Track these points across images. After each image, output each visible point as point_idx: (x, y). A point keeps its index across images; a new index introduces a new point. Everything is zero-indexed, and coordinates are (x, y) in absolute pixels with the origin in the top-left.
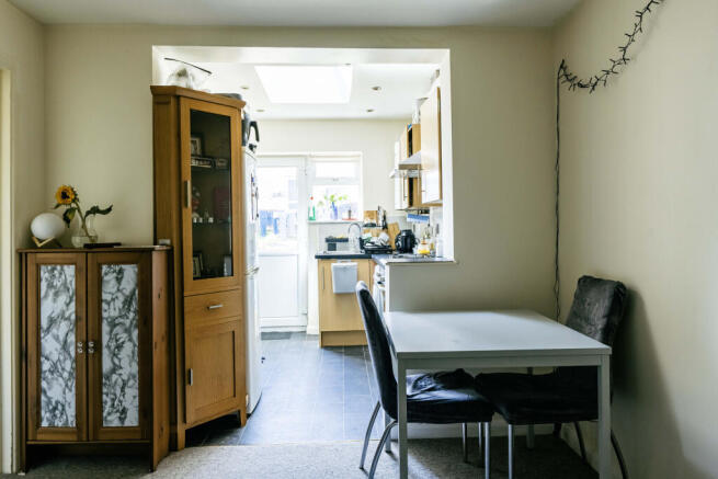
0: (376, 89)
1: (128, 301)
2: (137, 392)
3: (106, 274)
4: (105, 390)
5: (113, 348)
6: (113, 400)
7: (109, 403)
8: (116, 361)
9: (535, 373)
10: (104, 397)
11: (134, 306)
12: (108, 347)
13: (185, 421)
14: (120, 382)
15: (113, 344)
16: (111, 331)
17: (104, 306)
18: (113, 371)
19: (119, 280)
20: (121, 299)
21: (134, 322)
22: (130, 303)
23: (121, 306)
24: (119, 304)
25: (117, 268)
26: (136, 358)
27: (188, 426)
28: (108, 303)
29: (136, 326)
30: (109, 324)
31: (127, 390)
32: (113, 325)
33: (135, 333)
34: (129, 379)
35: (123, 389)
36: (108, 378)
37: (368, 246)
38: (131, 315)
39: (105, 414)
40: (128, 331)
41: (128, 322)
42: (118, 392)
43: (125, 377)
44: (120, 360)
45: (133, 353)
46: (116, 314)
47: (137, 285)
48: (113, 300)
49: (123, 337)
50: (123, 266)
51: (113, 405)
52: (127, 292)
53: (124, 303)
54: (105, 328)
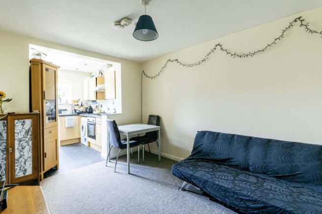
0: (86, 65)
1: (27, 132)
2: (31, 162)
3: (17, 123)
4: (16, 165)
5: (20, 149)
6: (20, 167)
7: (19, 169)
8: (22, 153)
9: (140, 136)
10: (16, 167)
11: (30, 133)
12: (18, 149)
13: (44, 170)
14: (24, 160)
15: (20, 148)
16: (19, 143)
17: (16, 135)
18: (20, 157)
19: (23, 125)
20: (24, 131)
21: (30, 139)
22: (28, 132)
23: (24, 134)
24: (23, 133)
25: (22, 121)
26: (31, 151)
27: (44, 172)
28: (18, 134)
29: (31, 140)
30: (18, 141)
31: (26, 163)
32: (20, 141)
33: (30, 143)
34: (28, 159)
35: (25, 163)
36: (18, 160)
37: (77, 111)
38: (29, 136)
39: (16, 174)
40: (27, 142)
41: (27, 139)
42: (23, 164)
43: (26, 158)
44: (23, 153)
45: (30, 149)
46: (22, 137)
47: (31, 126)
48: (20, 132)
49: (25, 144)
50: (25, 120)
51: (20, 169)
52: (27, 129)
53: (26, 133)
54: (16, 142)
